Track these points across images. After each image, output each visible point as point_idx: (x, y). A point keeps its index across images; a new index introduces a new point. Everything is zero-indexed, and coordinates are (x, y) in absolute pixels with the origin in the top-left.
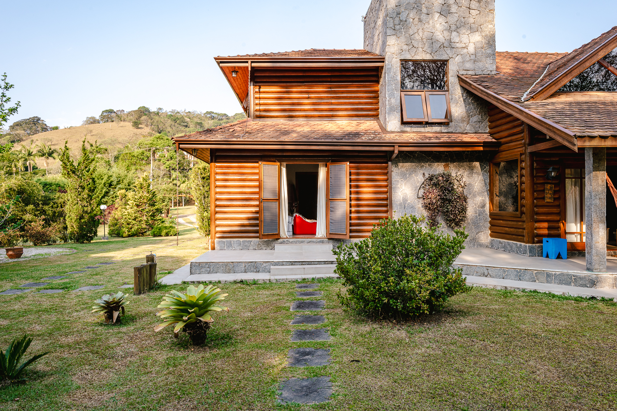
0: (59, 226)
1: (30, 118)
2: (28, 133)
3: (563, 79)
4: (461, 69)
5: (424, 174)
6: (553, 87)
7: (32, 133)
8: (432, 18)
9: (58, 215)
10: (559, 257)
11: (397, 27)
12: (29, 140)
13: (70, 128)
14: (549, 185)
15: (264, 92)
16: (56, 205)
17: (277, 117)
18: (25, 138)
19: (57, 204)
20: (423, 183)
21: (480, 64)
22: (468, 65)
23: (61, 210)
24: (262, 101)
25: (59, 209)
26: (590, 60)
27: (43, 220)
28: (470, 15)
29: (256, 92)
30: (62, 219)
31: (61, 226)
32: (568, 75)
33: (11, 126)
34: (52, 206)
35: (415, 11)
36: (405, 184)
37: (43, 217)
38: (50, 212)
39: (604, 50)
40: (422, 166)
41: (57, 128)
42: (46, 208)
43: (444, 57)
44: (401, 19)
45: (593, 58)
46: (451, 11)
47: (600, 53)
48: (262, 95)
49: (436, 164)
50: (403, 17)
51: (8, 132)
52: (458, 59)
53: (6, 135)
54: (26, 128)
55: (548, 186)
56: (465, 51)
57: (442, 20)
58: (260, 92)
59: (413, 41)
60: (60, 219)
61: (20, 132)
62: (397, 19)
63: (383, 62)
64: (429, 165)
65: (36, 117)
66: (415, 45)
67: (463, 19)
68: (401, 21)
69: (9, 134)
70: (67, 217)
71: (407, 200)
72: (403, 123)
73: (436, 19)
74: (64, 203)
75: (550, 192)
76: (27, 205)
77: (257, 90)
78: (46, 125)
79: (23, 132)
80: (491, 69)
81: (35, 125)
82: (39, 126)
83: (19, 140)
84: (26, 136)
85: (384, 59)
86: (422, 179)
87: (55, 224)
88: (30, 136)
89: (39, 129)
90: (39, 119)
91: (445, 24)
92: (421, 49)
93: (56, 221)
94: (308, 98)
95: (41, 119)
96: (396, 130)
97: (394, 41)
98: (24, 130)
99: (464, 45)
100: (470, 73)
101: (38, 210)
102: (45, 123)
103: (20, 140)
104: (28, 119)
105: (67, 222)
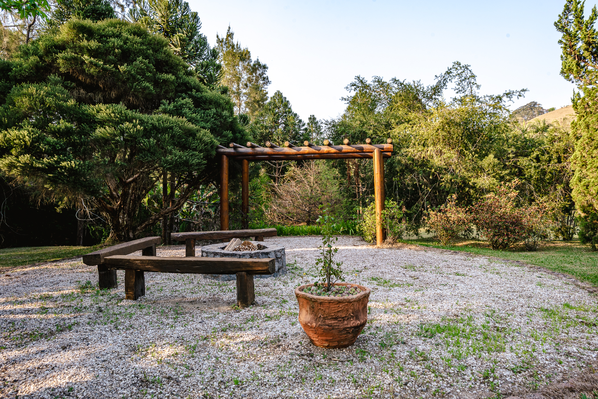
0: (553, 204)
9: (551, 178)
13: (567, 107)
16: (546, 157)
19: (548, 153)
23: (558, 166)
25: (554, 166)
27: (517, 188)
30: (559, 187)
31: (559, 204)
34: (538, 159)
37: (516, 181)
38: (533, 171)
41: (553, 109)
42: (523, 161)
60: (555, 189)
70: (573, 181)
74: (566, 151)
76: (482, 157)
82: (536, 110)
87: (545, 198)
93: (546, 193)
101: (505, 167)
105: (573, 194)
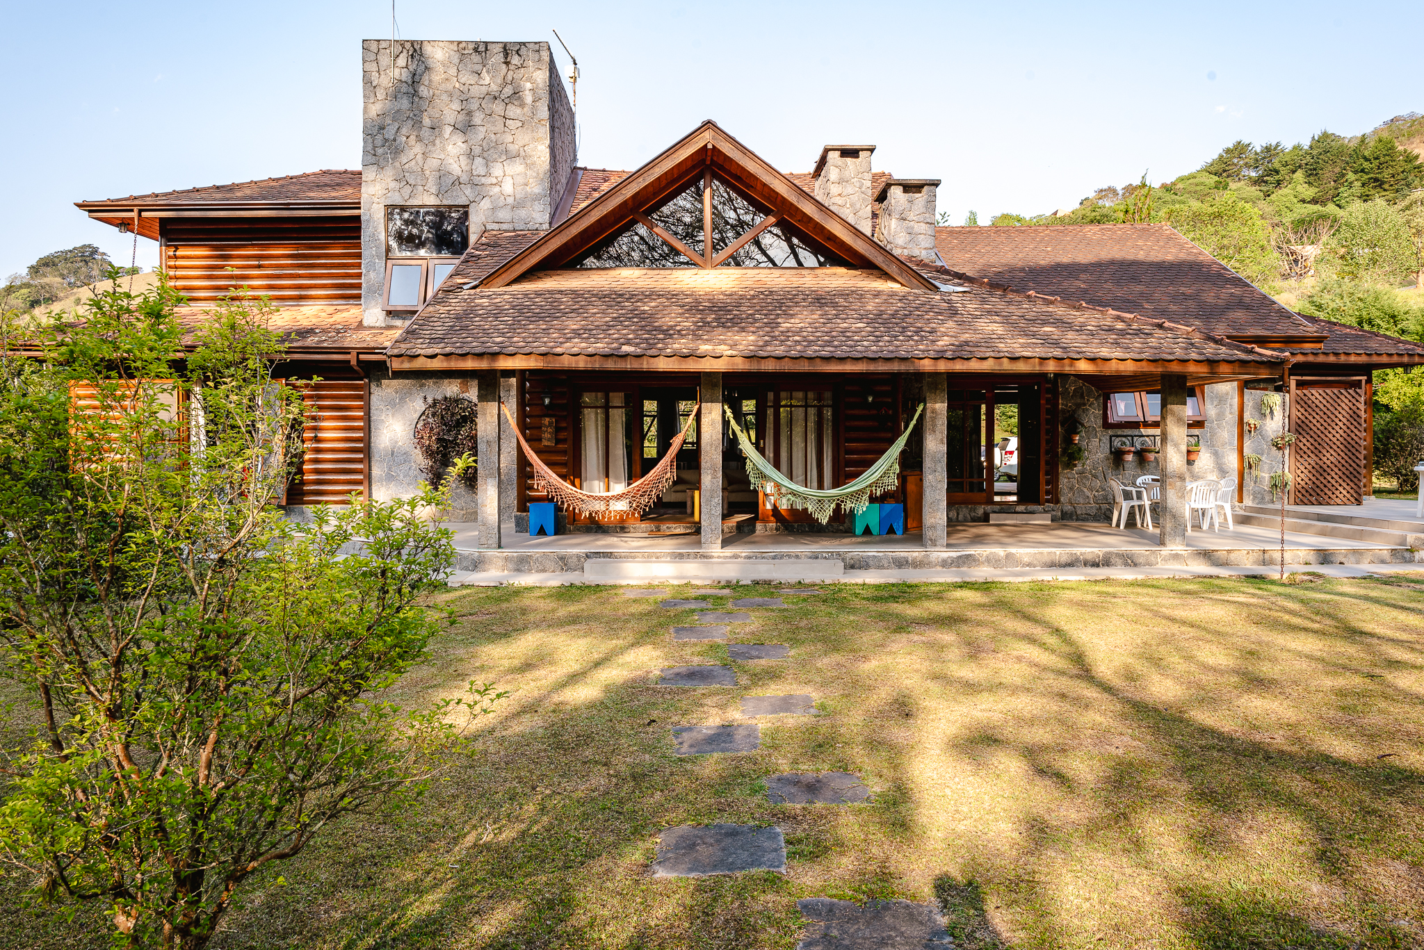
1: (75, 249)
2: (70, 283)
3: (533, 254)
4: (490, 220)
5: (425, 398)
6: (517, 266)
7: (79, 283)
8: (440, 135)
10: (542, 532)
11: (380, 151)
12: (72, 298)
14: (547, 419)
15: (183, 257)
17: (205, 299)
18: (62, 295)
20: (423, 413)
21: (523, 213)
22: (503, 215)
24: (180, 273)
26: (577, 223)
28: (506, 129)
29: (170, 257)
32: (542, 248)
33: (32, 267)
35: (410, 123)
36: (393, 415)
39: (600, 208)
40: (422, 386)
43: (462, 201)
44: (386, 137)
45: (582, 220)
46: (473, 123)
47: (593, 213)
48: (180, 263)
49: (446, 381)
50: (390, 133)
51: (25, 281)
52: (485, 204)
53: (21, 287)
54: (65, 272)
55: (547, 421)
56: (496, 189)
57: (458, 139)
58: (176, 257)
59: (407, 174)
61: (52, 280)
62: (379, 137)
63: (359, 208)
64: (434, 383)
65: (89, 246)
66: (412, 182)
67: (493, 136)
68: (386, 140)
69: (27, 285)
71: (396, 442)
72: (389, 313)
73: (447, 136)
75: (549, 430)
77: (171, 253)
78: (110, 264)
79: (59, 279)
80: (540, 221)
81: (86, 262)
83: (49, 299)
84: (65, 288)
85: (359, 203)
86: (421, 407)
88: (75, 290)
89: (95, 273)
90: (95, 251)
91: (462, 145)
92: (420, 188)
94: (259, 267)
95: (101, 250)
96: (377, 325)
97: (374, 174)
98: (63, 277)
99: (494, 181)
100: (505, 227)
102: (110, 259)
103: (51, 299)
104: (70, 251)
